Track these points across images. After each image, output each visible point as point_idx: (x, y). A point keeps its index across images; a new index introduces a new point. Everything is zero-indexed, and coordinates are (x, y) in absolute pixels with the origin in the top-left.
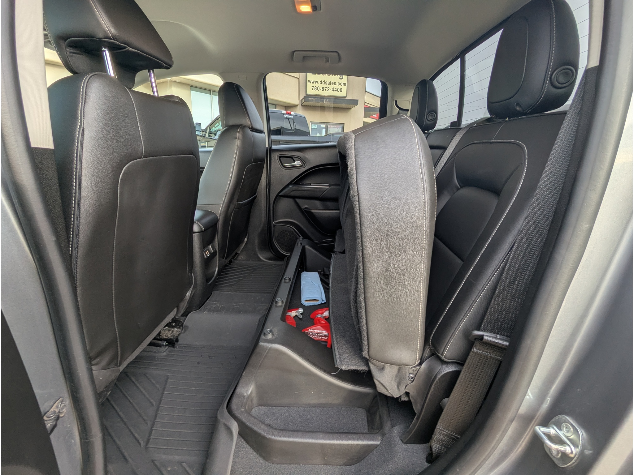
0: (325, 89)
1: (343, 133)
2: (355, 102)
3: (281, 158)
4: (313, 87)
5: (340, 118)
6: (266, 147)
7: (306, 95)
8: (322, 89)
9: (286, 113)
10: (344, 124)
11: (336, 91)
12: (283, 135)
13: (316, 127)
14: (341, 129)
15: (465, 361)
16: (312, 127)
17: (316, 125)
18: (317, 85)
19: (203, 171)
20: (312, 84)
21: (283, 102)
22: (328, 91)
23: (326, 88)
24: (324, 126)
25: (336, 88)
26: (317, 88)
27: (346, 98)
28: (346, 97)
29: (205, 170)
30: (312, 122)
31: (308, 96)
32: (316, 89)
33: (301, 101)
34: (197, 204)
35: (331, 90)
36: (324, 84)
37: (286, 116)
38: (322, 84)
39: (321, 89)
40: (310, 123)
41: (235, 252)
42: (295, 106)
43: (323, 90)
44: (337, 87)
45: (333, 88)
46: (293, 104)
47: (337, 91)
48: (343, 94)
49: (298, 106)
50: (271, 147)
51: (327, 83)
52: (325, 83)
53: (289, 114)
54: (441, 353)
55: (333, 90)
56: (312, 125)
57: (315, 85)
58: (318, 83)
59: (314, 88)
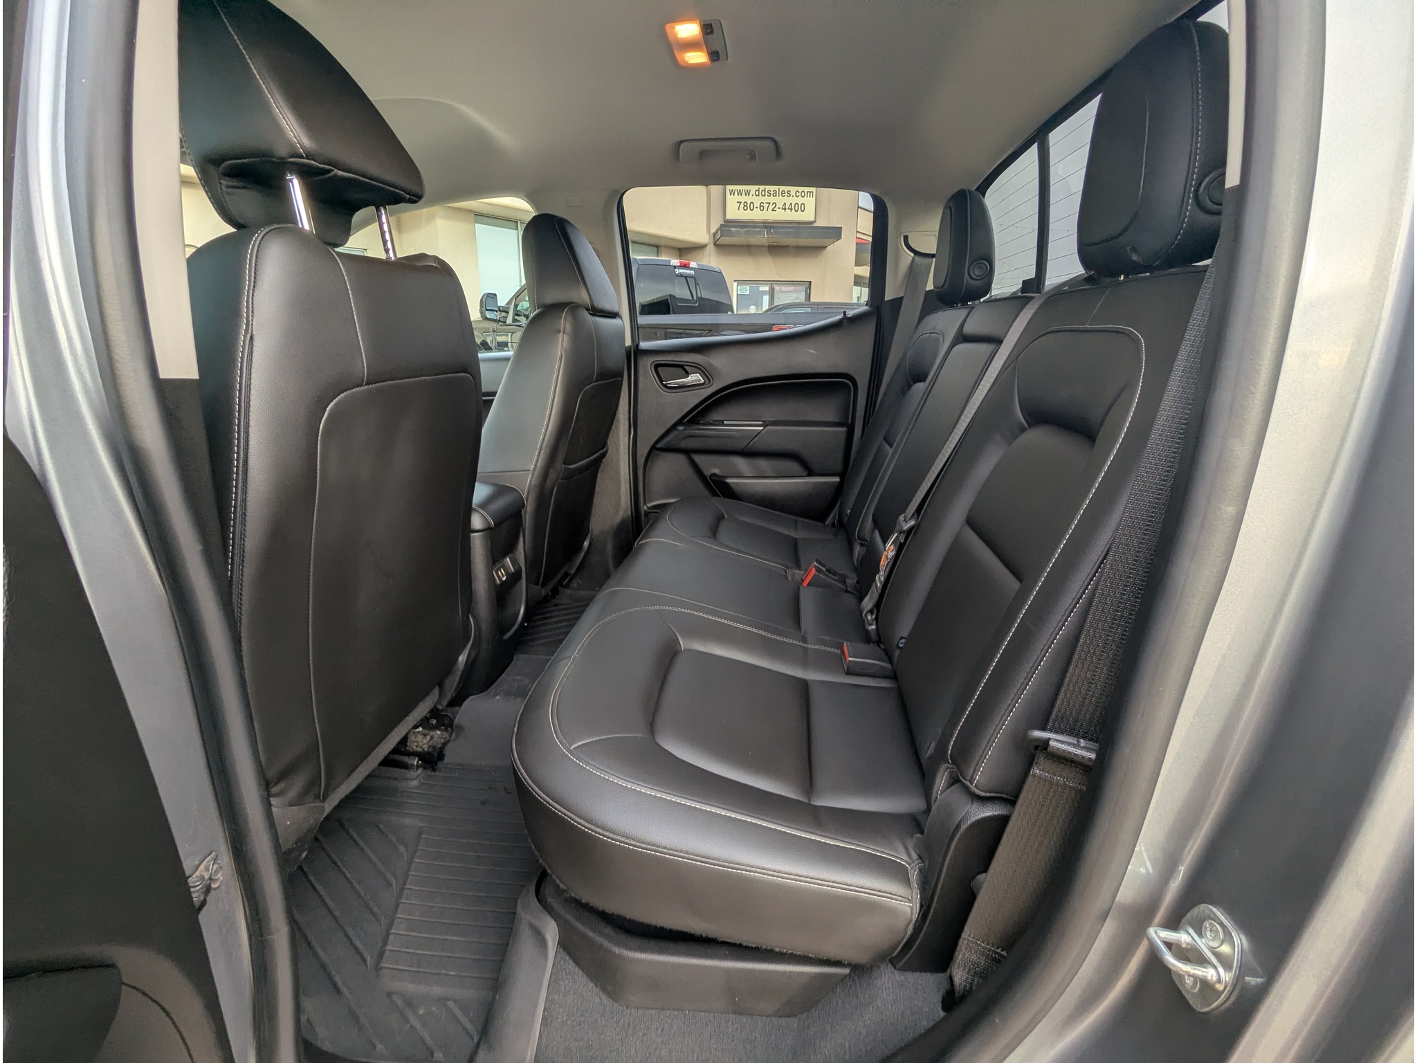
0: (766, 206)
1: (808, 302)
2: (836, 233)
3: (659, 369)
4: (741, 203)
5: (801, 269)
6: (627, 345)
7: (725, 221)
8: (760, 206)
9: (679, 264)
10: (810, 282)
11: (791, 209)
12: (674, 313)
13: (748, 293)
14: (804, 294)
15: (1017, 796)
16: (739, 293)
17: (748, 288)
18: (748, 199)
19: (493, 400)
20: (737, 198)
21: (673, 240)
22: (773, 210)
23: (769, 203)
24: (767, 288)
25: (791, 204)
26: (748, 206)
27: (815, 225)
28: (815, 222)
29: (496, 398)
30: (740, 282)
31: (728, 225)
32: (745, 208)
33: (715, 235)
34: (478, 471)
35: (779, 208)
36: (765, 195)
37: (678, 271)
38: (759, 195)
39: (757, 208)
40: (735, 284)
41: (564, 571)
42: (701, 247)
43: (762, 208)
44: (793, 200)
45: (785, 204)
46: (696, 244)
47: (793, 210)
48: (808, 215)
49: (708, 247)
50: (637, 346)
51: (772, 193)
52: (767, 193)
53: (685, 266)
54: (968, 778)
55: (785, 209)
56: (739, 287)
57: (743, 198)
58: (751, 195)
59: (742, 205)
